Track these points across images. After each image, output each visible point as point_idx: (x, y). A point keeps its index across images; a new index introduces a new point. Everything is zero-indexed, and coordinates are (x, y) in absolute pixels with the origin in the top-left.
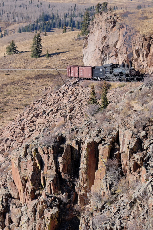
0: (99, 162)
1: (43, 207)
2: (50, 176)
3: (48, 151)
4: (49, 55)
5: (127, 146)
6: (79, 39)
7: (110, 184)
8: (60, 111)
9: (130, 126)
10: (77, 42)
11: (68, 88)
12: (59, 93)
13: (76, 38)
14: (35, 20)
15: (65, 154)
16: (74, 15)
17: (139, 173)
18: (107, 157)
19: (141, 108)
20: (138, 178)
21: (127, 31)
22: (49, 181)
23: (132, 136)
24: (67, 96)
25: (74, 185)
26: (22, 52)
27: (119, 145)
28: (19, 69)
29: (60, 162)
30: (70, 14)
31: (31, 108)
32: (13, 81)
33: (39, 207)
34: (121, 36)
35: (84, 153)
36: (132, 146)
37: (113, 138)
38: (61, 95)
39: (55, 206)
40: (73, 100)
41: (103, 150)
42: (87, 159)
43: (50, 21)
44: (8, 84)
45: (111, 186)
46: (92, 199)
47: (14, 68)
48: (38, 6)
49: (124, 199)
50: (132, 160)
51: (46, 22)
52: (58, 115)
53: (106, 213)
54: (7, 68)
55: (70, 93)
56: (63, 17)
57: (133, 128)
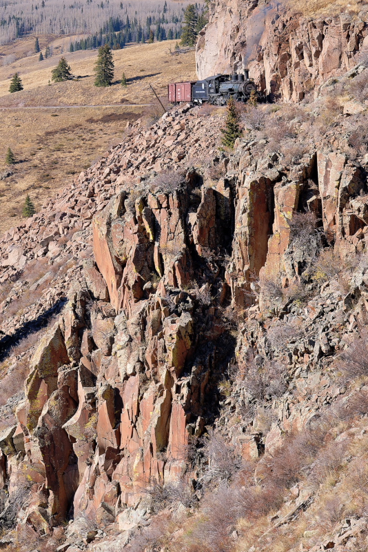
0: (275, 220)
1: (160, 314)
2: (172, 252)
3: (168, 203)
4: (127, 81)
5: (337, 183)
6: (178, 52)
7: (299, 263)
8: (159, 161)
9: (341, 145)
10: (174, 57)
11: (173, 120)
12: (156, 128)
13: (173, 50)
14: (98, 31)
15: (203, 206)
16: (163, 20)
17: (362, 236)
18: (294, 209)
19: (361, 108)
20: (360, 249)
21: (279, 13)
22: (170, 262)
23: (346, 163)
24: (172, 133)
25: (222, 270)
26: (79, 77)
27: (317, 183)
28: (75, 107)
29: (193, 224)
30: (157, 19)
31: (104, 160)
32: (65, 126)
33: (152, 315)
34: (268, 23)
35: (243, 202)
36: (346, 182)
37: (305, 169)
38: (160, 132)
39: (185, 310)
40: (183, 140)
41: (284, 195)
42: (250, 215)
43: (124, 32)
44: (56, 132)
45: (302, 266)
46: (261, 295)
47: (65, 105)
48: (102, 6)
49: (333, 291)
50: (346, 212)
51: (117, 33)
52: (157, 167)
53: (292, 321)
54: (55, 106)
55: (177, 127)
56: (145, 24)
57: (347, 148)
